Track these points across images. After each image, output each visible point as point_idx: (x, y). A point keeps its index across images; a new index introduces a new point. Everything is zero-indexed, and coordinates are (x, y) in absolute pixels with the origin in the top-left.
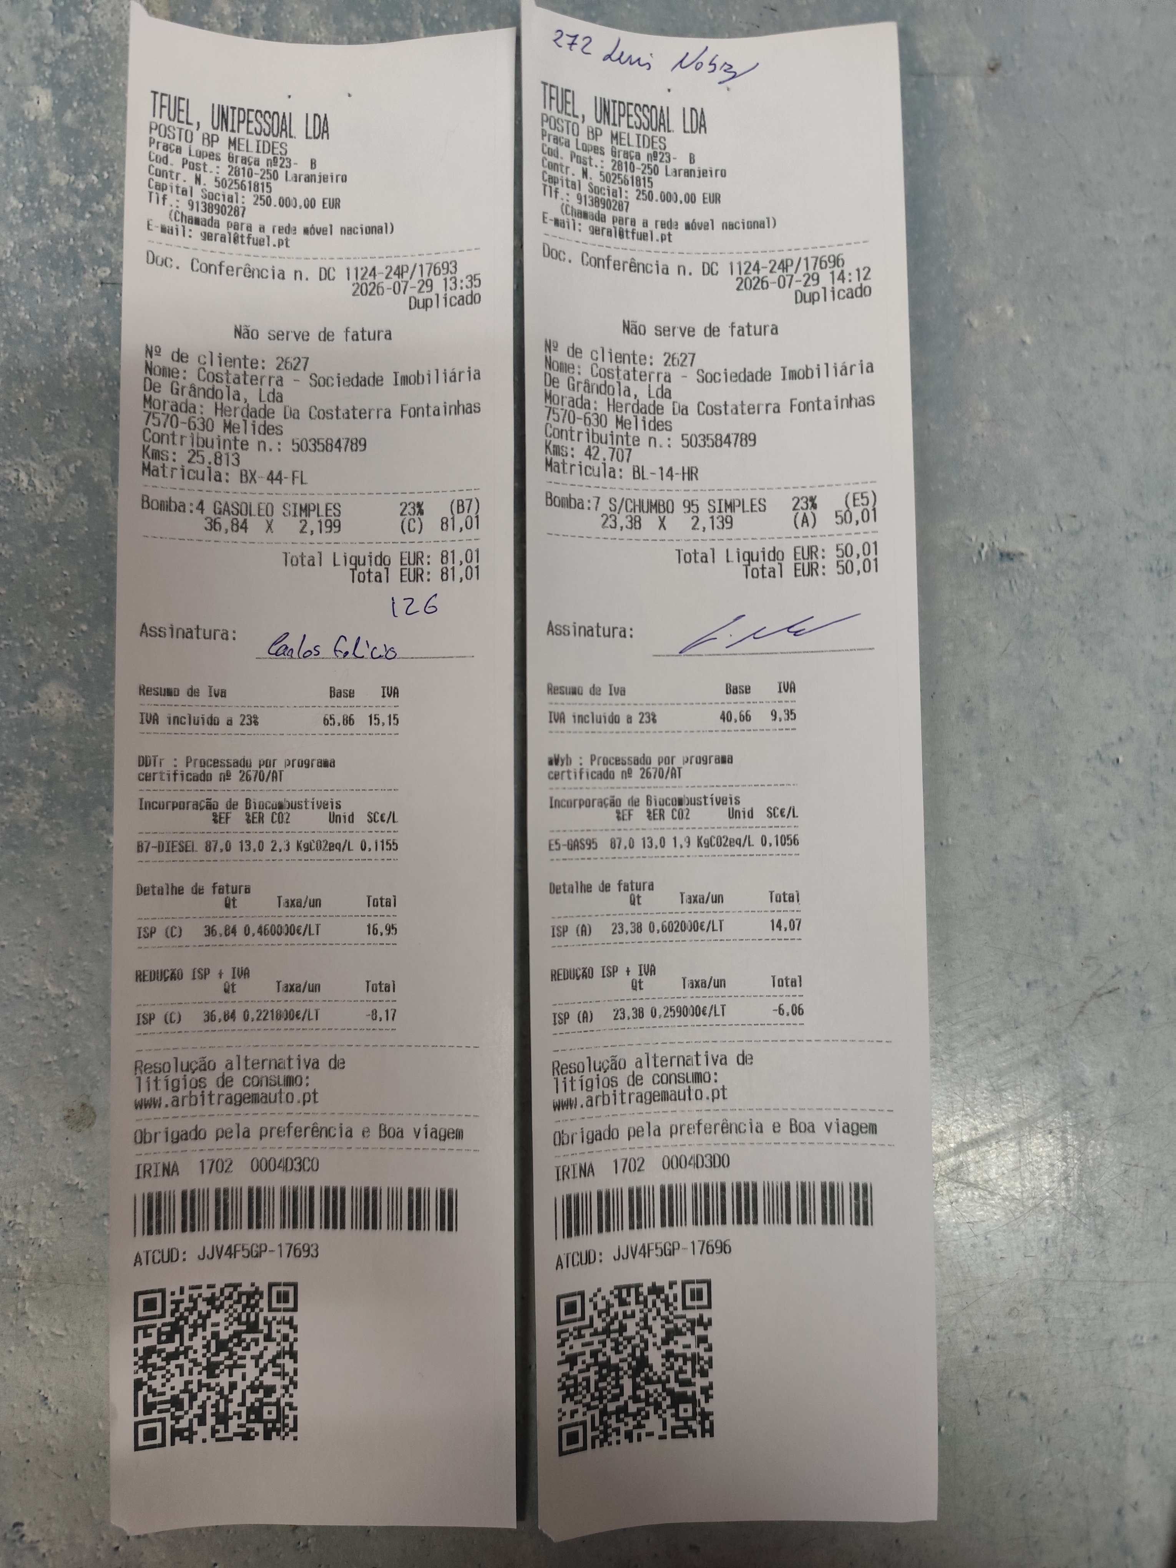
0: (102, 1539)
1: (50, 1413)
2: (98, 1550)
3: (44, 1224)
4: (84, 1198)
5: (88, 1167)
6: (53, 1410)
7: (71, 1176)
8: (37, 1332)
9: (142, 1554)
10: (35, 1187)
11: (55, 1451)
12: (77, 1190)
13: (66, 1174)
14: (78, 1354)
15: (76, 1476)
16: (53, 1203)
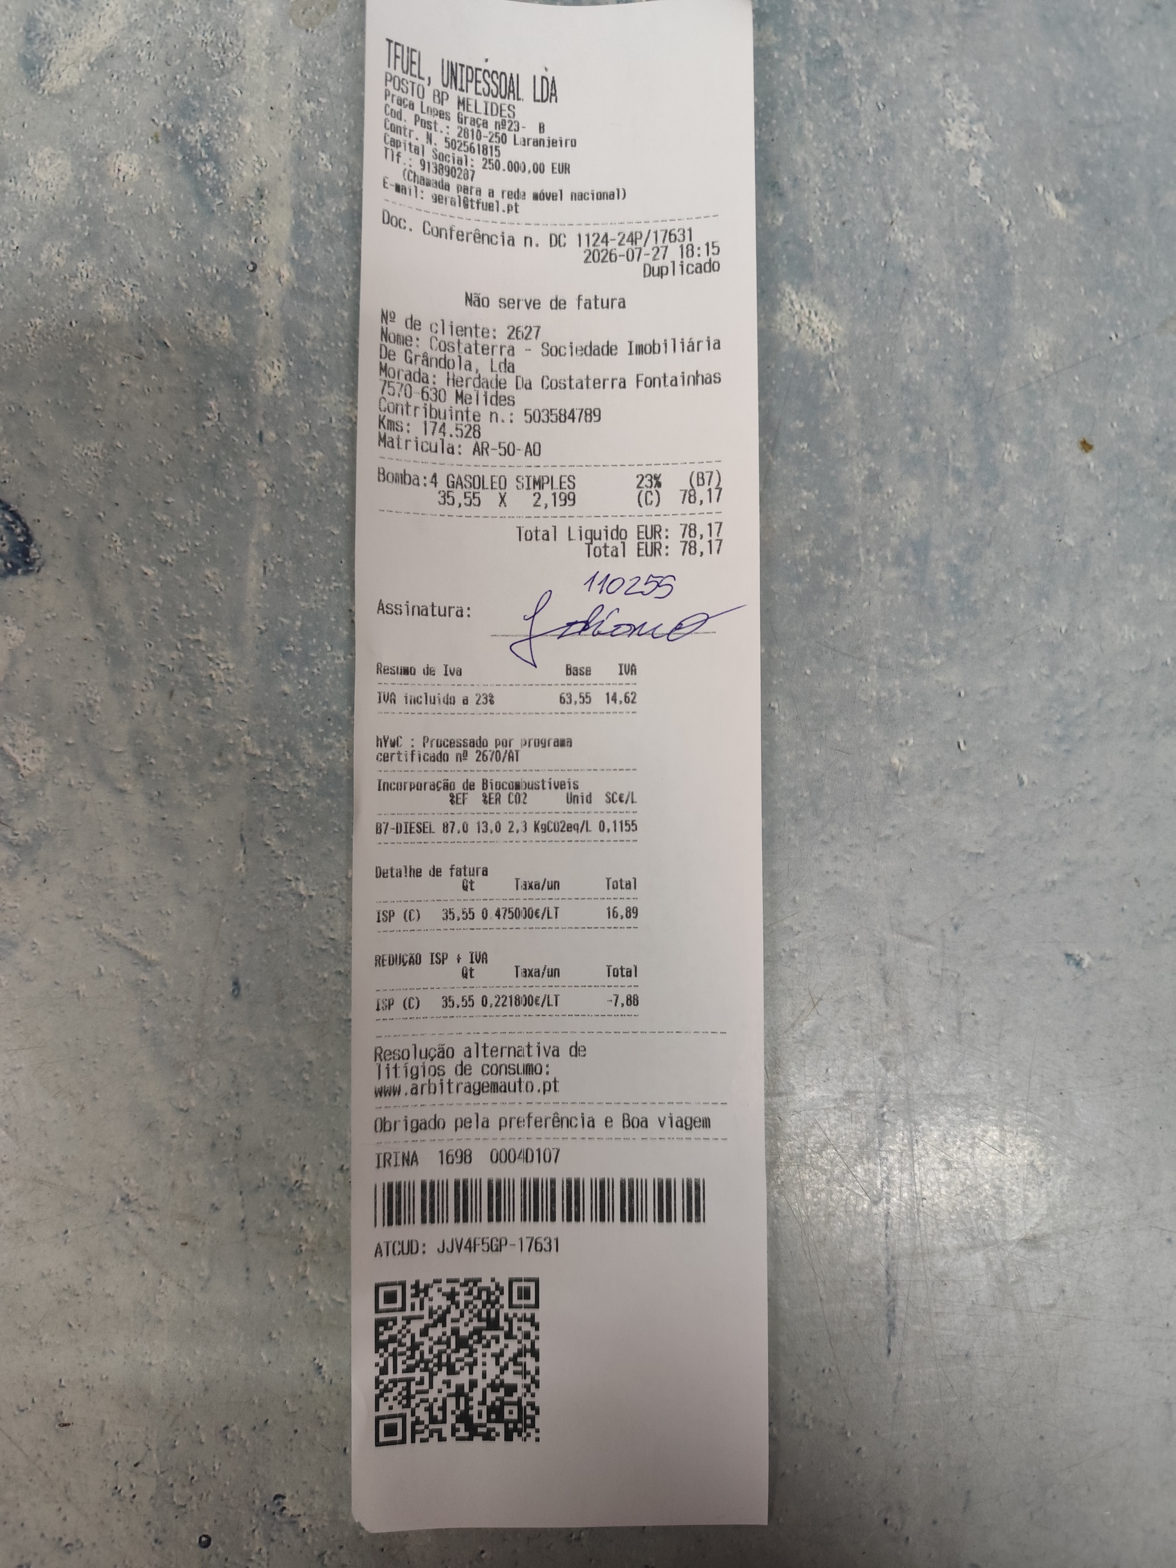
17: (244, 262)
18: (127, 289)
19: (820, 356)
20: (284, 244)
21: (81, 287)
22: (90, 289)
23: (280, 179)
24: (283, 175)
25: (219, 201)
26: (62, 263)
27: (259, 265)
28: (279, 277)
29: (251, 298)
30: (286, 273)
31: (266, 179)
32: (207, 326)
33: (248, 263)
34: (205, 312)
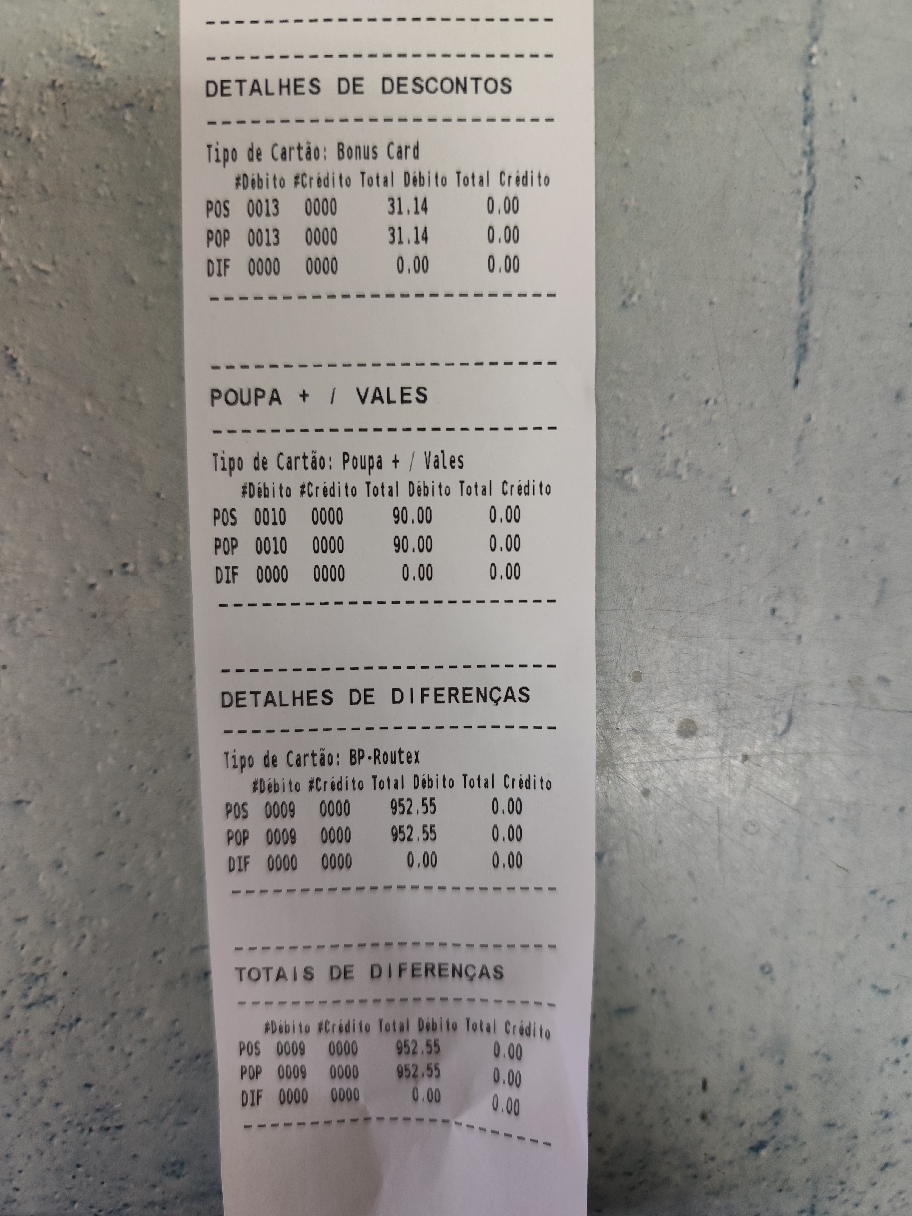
0: (74, 571)
1: (19, 381)
2: (67, 585)
3: (40, 109)
4: (101, 77)
5: (111, 35)
6: (23, 379)
7: (86, 45)
8: (12, 263)
9: (128, 597)
10: (32, 55)
11: (19, 437)
12: (92, 65)
13: (79, 41)
14: (67, 301)
15: (46, 476)
16: (54, 82)
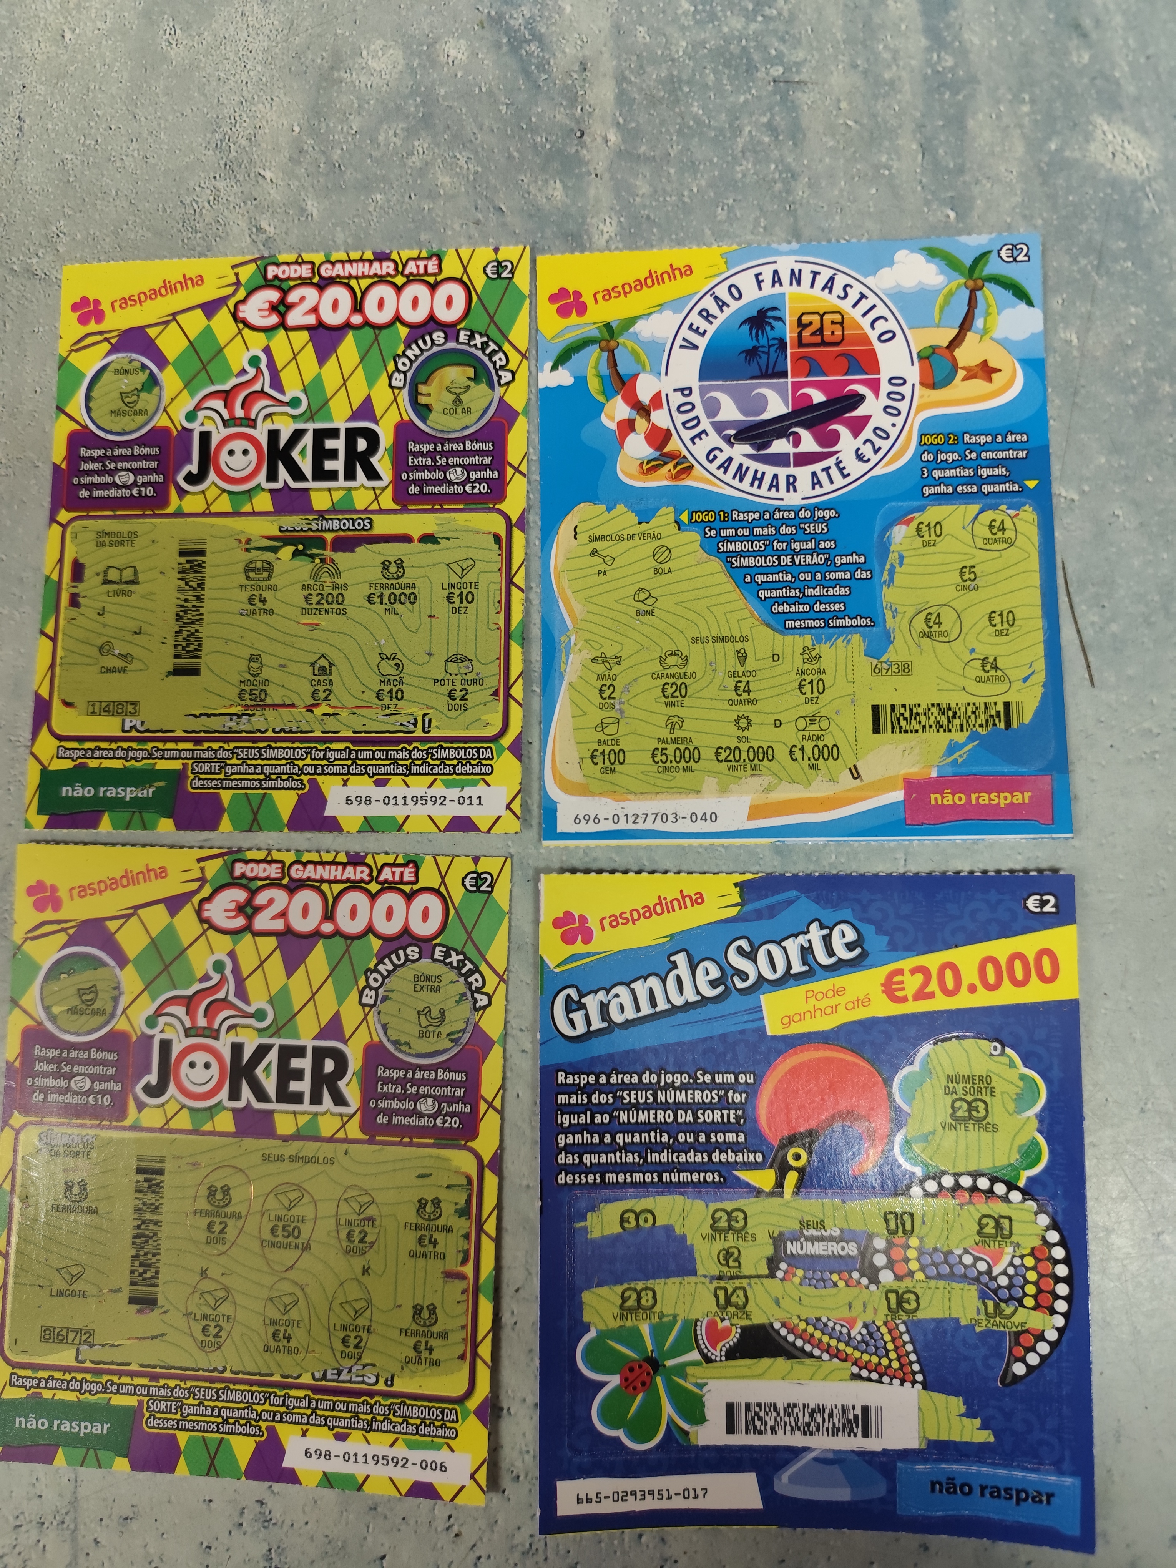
17: (572, 130)
18: (462, 162)
19: (1136, 181)
20: (609, 110)
21: (418, 164)
22: (427, 163)
23: (601, 53)
24: (604, 49)
25: (544, 76)
26: (399, 143)
27: (587, 132)
28: (606, 141)
29: (581, 162)
30: (613, 137)
31: (587, 53)
32: (540, 190)
33: (576, 129)
34: (536, 178)
